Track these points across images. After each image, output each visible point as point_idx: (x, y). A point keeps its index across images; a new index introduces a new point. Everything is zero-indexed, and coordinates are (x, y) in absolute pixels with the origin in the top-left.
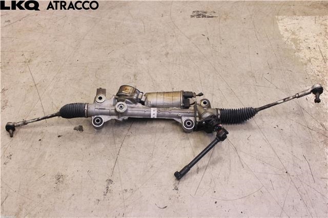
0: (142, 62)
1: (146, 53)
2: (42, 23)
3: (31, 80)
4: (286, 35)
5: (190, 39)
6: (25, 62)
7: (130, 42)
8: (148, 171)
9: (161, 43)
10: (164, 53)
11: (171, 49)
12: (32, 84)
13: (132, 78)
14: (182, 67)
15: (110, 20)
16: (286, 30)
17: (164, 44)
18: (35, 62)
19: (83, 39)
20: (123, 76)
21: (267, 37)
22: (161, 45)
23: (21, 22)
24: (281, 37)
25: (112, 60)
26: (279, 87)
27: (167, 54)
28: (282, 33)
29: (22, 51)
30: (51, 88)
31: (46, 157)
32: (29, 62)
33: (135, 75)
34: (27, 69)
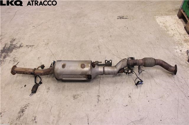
0: (100, 41)
1: (101, 36)
2: (50, 26)
3: (50, 52)
4: (161, 24)
5: (119, 29)
6: (46, 44)
7: (93, 32)
8: (115, 90)
9: (107, 31)
10: (109, 36)
11: (112, 34)
12: (51, 54)
13: (98, 48)
14: (119, 42)
15: (81, 22)
16: (160, 22)
17: (108, 32)
18: (50, 44)
19: (71, 32)
20: (93, 47)
21: (153, 26)
22: (107, 32)
23: (40, 26)
24: (159, 25)
25: (86, 41)
26: (164, 48)
27: (111, 36)
28: (159, 24)
29: (43, 40)
30: (61, 55)
31: (66, 87)
32: (47, 44)
33: (98, 47)
34: (48, 47)
